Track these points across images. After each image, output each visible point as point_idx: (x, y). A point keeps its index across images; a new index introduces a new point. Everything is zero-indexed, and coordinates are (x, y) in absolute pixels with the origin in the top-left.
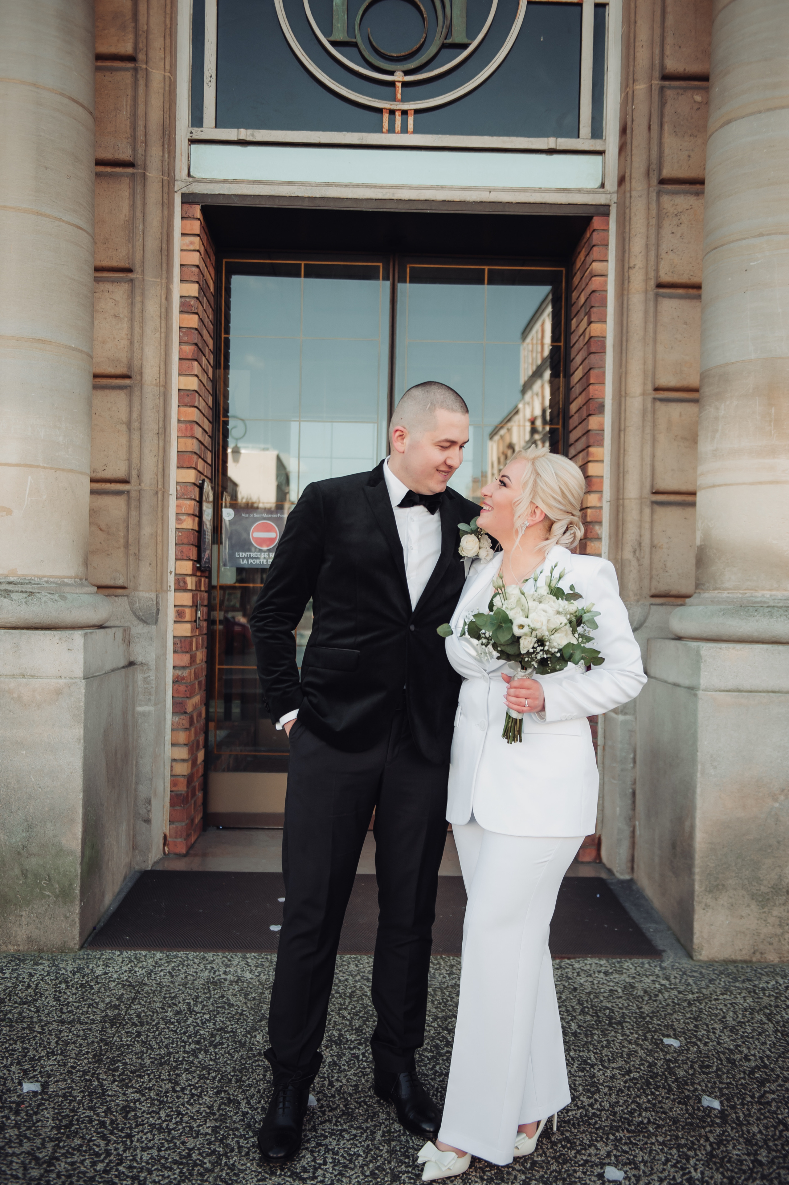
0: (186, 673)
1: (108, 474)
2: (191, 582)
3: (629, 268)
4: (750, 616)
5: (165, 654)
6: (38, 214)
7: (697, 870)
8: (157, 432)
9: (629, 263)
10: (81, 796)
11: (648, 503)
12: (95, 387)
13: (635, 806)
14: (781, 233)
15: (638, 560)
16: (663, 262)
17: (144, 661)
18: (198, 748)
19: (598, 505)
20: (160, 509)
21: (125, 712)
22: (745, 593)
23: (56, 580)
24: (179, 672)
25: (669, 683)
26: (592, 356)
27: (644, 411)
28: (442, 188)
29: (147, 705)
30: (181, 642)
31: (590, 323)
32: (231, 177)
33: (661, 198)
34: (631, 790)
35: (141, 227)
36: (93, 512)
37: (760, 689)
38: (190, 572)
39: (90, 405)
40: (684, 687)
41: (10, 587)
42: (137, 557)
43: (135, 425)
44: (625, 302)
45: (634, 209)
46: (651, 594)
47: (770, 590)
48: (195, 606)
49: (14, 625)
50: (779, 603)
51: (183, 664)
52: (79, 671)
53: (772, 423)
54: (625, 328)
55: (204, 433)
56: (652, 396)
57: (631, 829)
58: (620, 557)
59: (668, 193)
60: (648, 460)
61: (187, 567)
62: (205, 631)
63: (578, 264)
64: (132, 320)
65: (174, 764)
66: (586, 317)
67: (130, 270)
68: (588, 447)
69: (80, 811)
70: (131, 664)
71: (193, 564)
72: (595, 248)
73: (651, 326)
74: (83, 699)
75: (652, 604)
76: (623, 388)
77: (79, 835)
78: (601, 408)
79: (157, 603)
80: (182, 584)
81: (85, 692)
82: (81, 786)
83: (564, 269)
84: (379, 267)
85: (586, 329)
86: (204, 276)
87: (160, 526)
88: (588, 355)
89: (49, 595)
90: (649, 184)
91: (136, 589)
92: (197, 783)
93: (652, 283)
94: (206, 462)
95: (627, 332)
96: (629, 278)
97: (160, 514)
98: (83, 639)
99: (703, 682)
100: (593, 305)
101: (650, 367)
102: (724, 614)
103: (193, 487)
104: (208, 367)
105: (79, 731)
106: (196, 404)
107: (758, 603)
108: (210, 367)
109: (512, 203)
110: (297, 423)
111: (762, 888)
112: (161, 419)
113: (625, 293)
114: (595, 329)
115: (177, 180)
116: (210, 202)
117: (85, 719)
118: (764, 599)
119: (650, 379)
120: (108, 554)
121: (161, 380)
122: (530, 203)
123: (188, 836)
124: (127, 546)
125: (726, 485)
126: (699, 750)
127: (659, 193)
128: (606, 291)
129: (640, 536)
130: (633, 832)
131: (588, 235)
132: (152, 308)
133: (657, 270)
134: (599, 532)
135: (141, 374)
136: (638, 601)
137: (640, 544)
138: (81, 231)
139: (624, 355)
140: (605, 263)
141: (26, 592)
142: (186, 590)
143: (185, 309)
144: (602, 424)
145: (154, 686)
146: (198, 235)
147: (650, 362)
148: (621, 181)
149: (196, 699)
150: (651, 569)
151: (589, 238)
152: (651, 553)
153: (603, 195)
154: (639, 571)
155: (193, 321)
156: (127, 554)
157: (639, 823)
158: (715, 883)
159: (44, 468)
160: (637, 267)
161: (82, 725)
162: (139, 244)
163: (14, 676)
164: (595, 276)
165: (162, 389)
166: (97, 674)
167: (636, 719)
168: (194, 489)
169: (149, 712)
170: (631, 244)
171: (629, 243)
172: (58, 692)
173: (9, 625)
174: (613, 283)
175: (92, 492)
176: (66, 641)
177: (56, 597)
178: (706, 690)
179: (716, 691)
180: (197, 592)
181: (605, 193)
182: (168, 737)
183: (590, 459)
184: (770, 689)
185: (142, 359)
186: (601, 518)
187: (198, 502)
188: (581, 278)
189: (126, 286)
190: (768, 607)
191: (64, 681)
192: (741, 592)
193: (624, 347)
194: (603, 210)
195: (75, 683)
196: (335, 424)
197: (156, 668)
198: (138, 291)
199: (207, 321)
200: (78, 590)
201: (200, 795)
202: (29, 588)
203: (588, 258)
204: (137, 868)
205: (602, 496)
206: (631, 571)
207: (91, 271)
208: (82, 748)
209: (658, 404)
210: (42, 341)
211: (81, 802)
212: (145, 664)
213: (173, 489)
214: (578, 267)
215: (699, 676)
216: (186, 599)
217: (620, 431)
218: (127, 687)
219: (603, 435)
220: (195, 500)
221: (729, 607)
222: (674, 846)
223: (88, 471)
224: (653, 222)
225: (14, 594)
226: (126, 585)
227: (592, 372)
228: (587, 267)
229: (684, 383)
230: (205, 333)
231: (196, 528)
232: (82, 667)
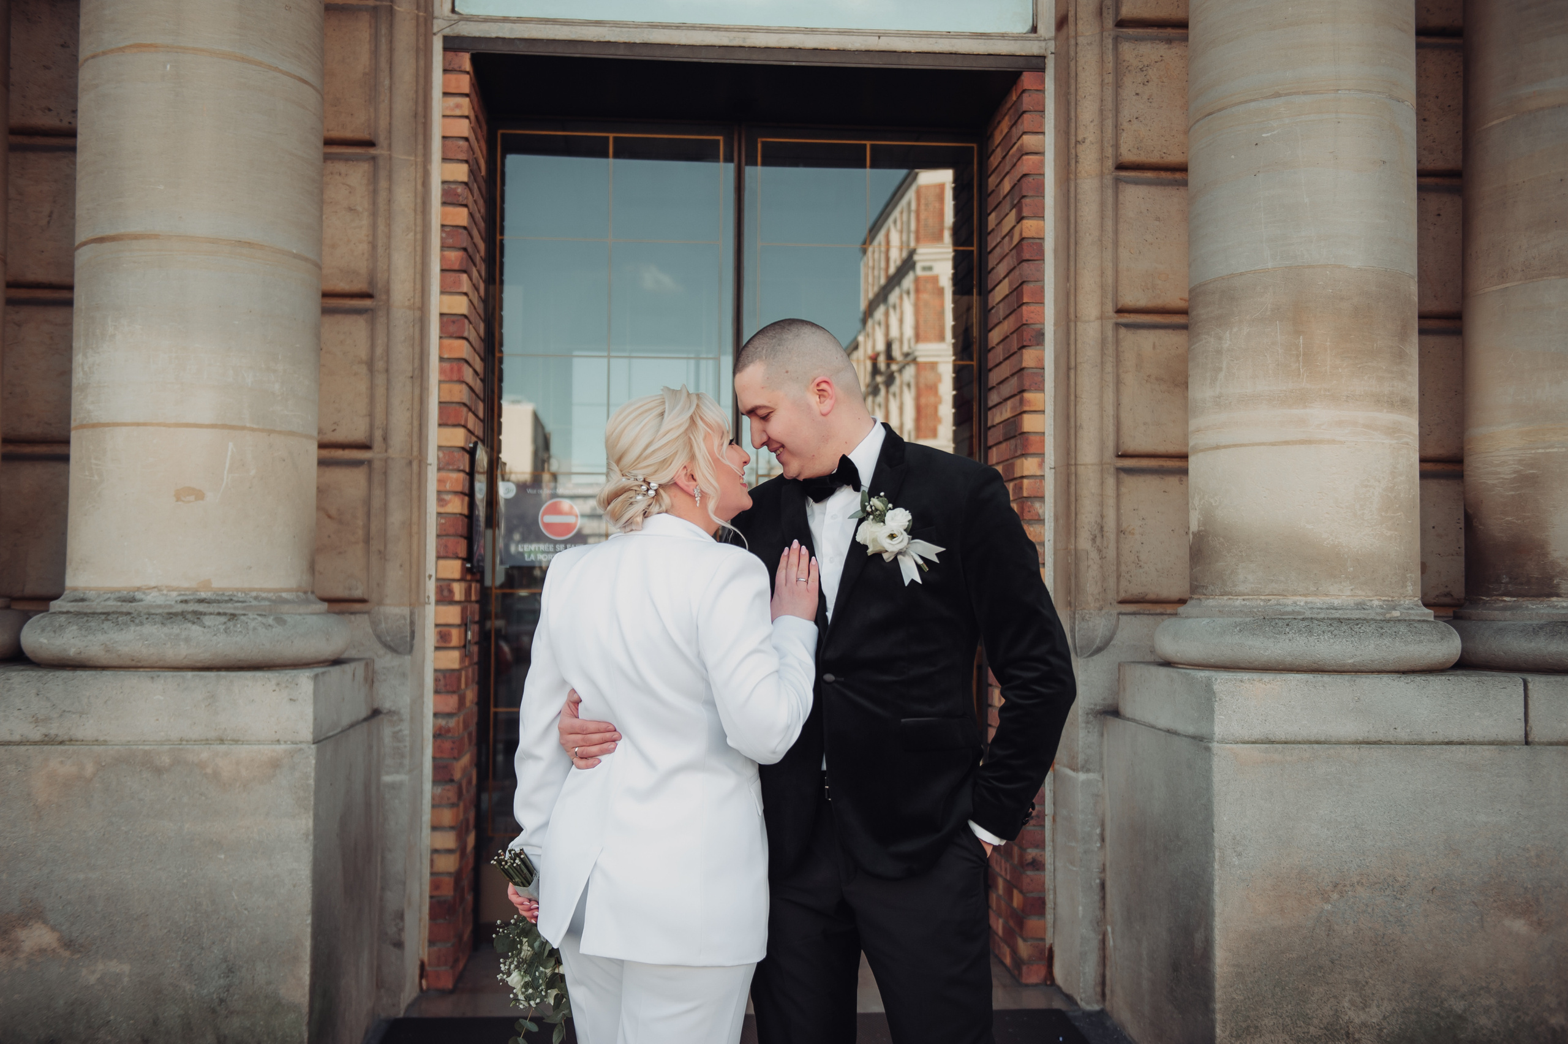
0: (452, 723)
1: (340, 436)
2: (458, 591)
3: (1077, 142)
4: (1280, 633)
5: (422, 696)
6: (244, 60)
7: (1218, 1006)
8: (411, 374)
9: (1076, 135)
10: (309, 921)
11: (1112, 470)
12: (326, 311)
13: (1104, 904)
14: (1305, 93)
15: (1100, 551)
16: (1124, 135)
17: (393, 709)
18: (467, 831)
19: (1039, 473)
20: (415, 486)
21: (367, 787)
22: (1270, 600)
23: (271, 595)
24: (442, 722)
25: (1160, 729)
26: (1025, 264)
27: (1103, 342)
28: (813, 31)
29: (397, 772)
30: (445, 677)
31: (1020, 219)
32: (513, 14)
33: (1120, 46)
34: (1098, 881)
35: (387, 82)
36: (321, 491)
37: (1300, 739)
38: (457, 575)
39: (318, 336)
40: (1186, 736)
41: (201, 608)
42: (383, 555)
43: (380, 365)
44: (1072, 189)
45: (1081, 62)
46: (1119, 599)
47: (1305, 595)
48: (464, 625)
49: (207, 665)
50: (1319, 613)
51: (447, 709)
52: (306, 732)
53: (1301, 358)
54: (1072, 226)
55: (476, 376)
56: (1114, 320)
57: (1100, 937)
58: (1073, 547)
59: (1129, 39)
60: (1110, 410)
61: (453, 568)
62: (476, 659)
63: (998, 138)
64: (374, 214)
65: (435, 856)
66: (1014, 211)
67: (371, 144)
68: (1023, 391)
69: (308, 943)
70: (376, 713)
71: (463, 565)
72: (1025, 116)
73: (1109, 224)
74: (313, 775)
75: (1120, 614)
76: (1072, 310)
77: (306, 979)
78: (1039, 338)
79: (412, 623)
80: (446, 593)
81: (316, 763)
82: (310, 905)
83: (975, 145)
84: (718, 141)
85: (1014, 227)
86: (474, 154)
87: (415, 510)
88: (1019, 264)
89: (260, 619)
90: (1102, 27)
91: (380, 603)
92: (466, 883)
93: (1110, 164)
94: (476, 416)
95: (1076, 232)
96: (1076, 156)
97: (415, 493)
98: (312, 683)
99: (1218, 730)
100: (1024, 194)
101: (1110, 280)
102: (1240, 631)
103: (462, 453)
104: (478, 282)
105: (306, 822)
106: (466, 334)
107: (1288, 613)
108: (481, 281)
109: (910, 52)
110: (606, 360)
111: (1312, 1029)
112: (417, 356)
113: (1072, 177)
114: (1029, 227)
115: (437, 18)
116: (483, 48)
117: (315, 804)
118: (1297, 609)
119: (1110, 296)
120: (340, 553)
121: (417, 300)
122: (935, 53)
123: (456, 961)
124: (367, 540)
125: (1235, 446)
126: (1216, 829)
127: (1116, 40)
128: (1043, 175)
129: (1102, 517)
130: (1104, 942)
131: (1014, 98)
132: (404, 197)
133: (1116, 146)
134: (1040, 511)
135: (388, 292)
136: (1101, 609)
137: (1102, 528)
138: (306, 87)
139: (1072, 264)
140: (1041, 136)
141: (225, 614)
142: (452, 602)
143: (449, 200)
144: (1041, 360)
145: (407, 744)
146: (467, 95)
147: (1109, 272)
148: (1062, 23)
149: (466, 759)
150: (1118, 564)
151: (1015, 102)
152: (1118, 542)
153: (1036, 42)
154: (1101, 567)
155: (460, 216)
156: (368, 552)
157: (1113, 929)
158: (1244, 1025)
159: (252, 430)
160: (1088, 141)
161: (311, 813)
162: (384, 106)
163: (207, 742)
164: (1027, 154)
165: (418, 314)
166: (331, 734)
167: (1103, 778)
168: (463, 456)
169: (401, 784)
170: (1079, 110)
171: (1076, 109)
172: (275, 764)
173: (199, 665)
174: (1053, 164)
175: (322, 463)
176: (287, 687)
177: (270, 620)
178: (1222, 741)
179: (1237, 743)
180: (466, 604)
181: (1038, 39)
182: (427, 817)
183: (1026, 408)
184: (1313, 739)
185: (389, 270)
186: (1043, 492)
187: (467, 474)
188: (1004, 157)
189: (365, 167)
190: (1303, 619)
191: (283, 747)
192: (1263, 597)
193: (1072, 252)
194: (1036, 64)
195: (300, 750)
196: (634, 361)
197: (412, 718)
198: (383, 174)
199: (477, 216)
200: (302, 610)
201: (469, 898)
202: (229, 608)
203: (1014, 129)
204: (383, 1015)
205: (1043, 461)
206: (1088, 567)
207: (320, 144)
208: (311, 848)
209: (1123, 331)
210: (249, 244)
211: (309, 930)
212: (394, 712)
213: (432, 456)
214: (997, 142)
215: (1210, 719)
216: (452, 614)
217: (1069, 369)
218: (370, 748)
219: (1043, 376)
220: (463, 471)
221: (1248, 620)
222: (1175, 967)
223: (315, 434)
224: (1109, 79)
225: (207, 617)
226: (366, 597)
227: (1025, 286)
228: (1014, 140)
229: (1159, 302)
230: (475, 233)
231: (466, 512)
232: (311, 726)
